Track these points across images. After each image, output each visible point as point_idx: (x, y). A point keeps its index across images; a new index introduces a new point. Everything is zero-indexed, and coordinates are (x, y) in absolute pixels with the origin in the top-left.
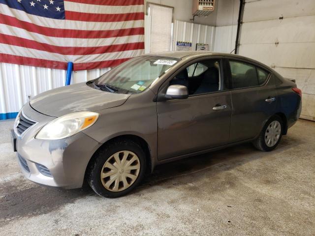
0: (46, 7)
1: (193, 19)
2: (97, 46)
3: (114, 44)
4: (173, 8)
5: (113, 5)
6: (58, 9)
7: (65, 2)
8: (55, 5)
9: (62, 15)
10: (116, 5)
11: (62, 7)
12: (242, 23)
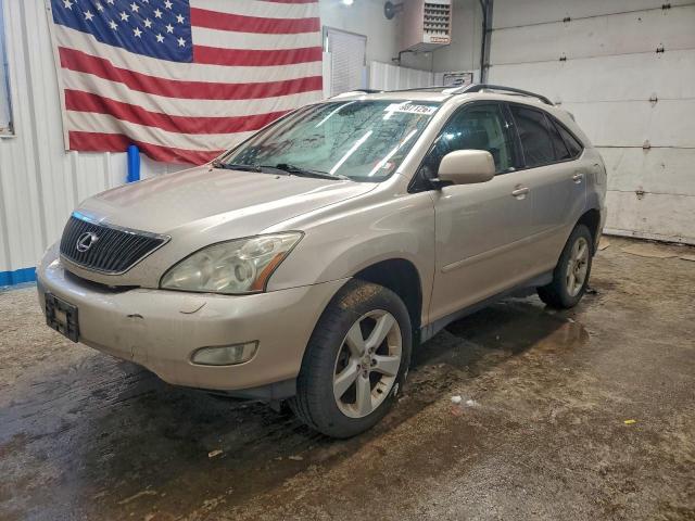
0: (160, 38)
1: (399, 59)
2: (247, 113)
3: (274, 111)
4: (366, 37)
5: (271, 32)
6: (182, 42)
7: (194, 29)
8: (177, 35)
9: (189, 54)
10: (277, 33)
11: (188, 38)
12: (488, 66)
